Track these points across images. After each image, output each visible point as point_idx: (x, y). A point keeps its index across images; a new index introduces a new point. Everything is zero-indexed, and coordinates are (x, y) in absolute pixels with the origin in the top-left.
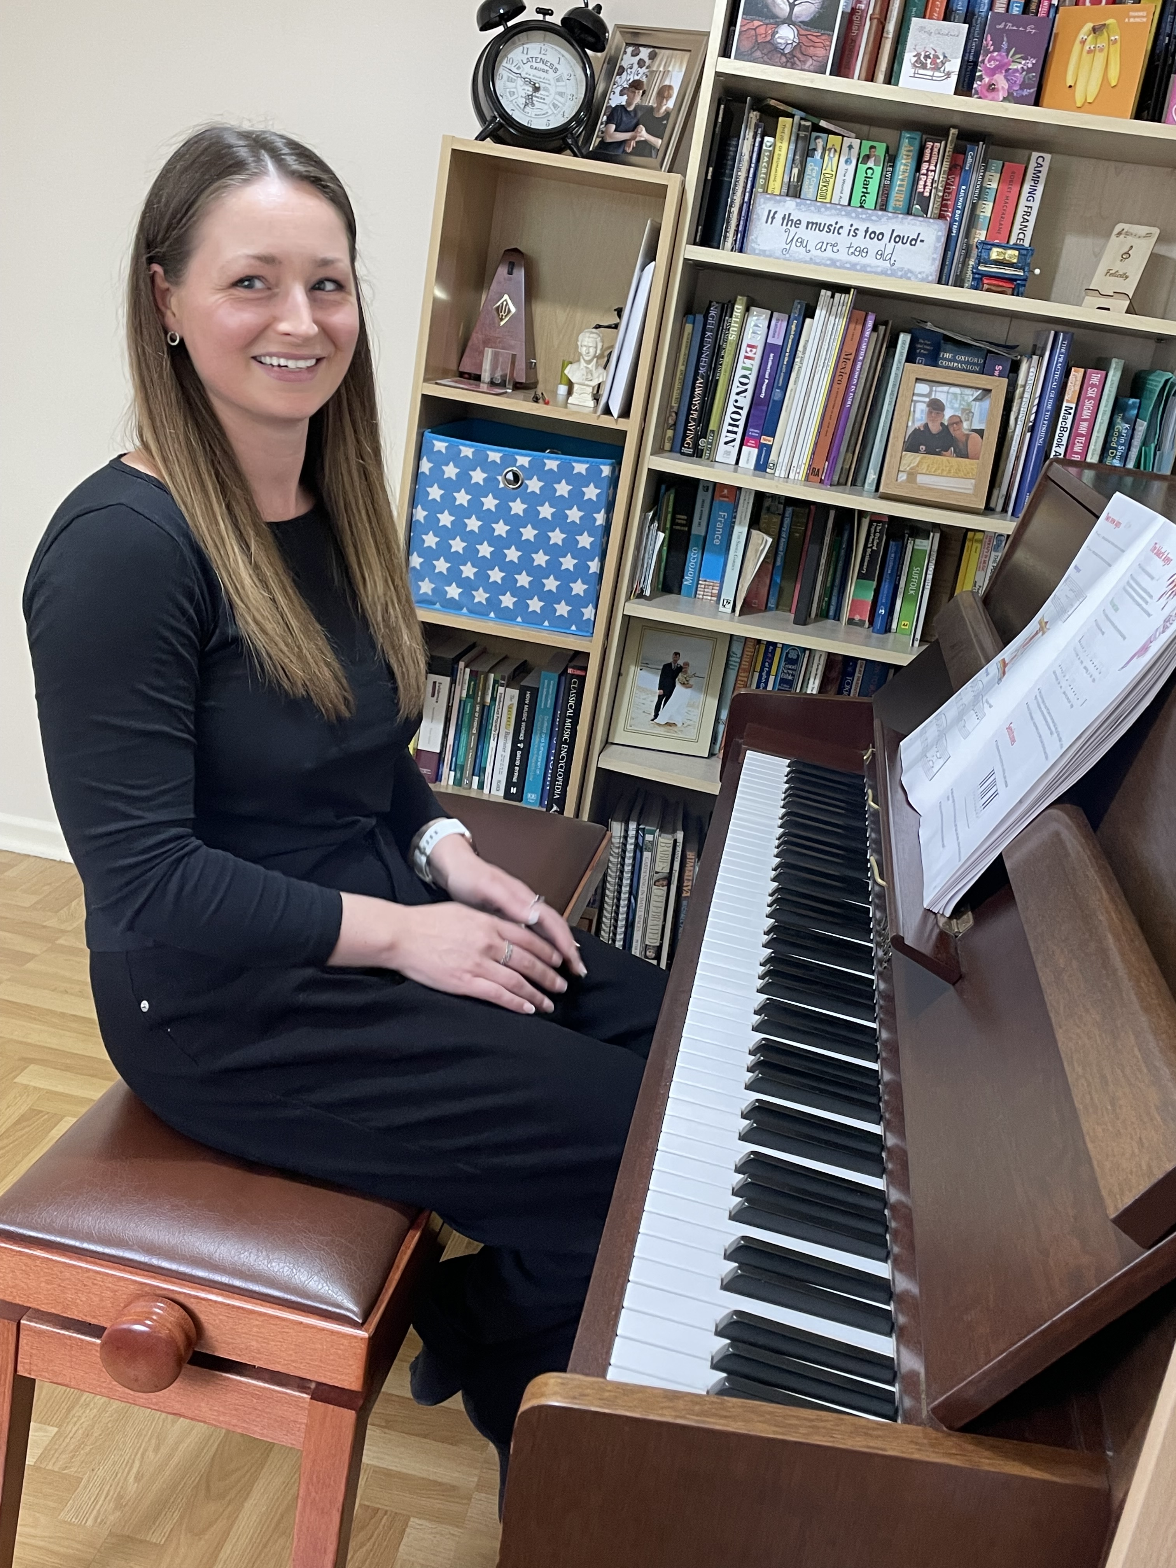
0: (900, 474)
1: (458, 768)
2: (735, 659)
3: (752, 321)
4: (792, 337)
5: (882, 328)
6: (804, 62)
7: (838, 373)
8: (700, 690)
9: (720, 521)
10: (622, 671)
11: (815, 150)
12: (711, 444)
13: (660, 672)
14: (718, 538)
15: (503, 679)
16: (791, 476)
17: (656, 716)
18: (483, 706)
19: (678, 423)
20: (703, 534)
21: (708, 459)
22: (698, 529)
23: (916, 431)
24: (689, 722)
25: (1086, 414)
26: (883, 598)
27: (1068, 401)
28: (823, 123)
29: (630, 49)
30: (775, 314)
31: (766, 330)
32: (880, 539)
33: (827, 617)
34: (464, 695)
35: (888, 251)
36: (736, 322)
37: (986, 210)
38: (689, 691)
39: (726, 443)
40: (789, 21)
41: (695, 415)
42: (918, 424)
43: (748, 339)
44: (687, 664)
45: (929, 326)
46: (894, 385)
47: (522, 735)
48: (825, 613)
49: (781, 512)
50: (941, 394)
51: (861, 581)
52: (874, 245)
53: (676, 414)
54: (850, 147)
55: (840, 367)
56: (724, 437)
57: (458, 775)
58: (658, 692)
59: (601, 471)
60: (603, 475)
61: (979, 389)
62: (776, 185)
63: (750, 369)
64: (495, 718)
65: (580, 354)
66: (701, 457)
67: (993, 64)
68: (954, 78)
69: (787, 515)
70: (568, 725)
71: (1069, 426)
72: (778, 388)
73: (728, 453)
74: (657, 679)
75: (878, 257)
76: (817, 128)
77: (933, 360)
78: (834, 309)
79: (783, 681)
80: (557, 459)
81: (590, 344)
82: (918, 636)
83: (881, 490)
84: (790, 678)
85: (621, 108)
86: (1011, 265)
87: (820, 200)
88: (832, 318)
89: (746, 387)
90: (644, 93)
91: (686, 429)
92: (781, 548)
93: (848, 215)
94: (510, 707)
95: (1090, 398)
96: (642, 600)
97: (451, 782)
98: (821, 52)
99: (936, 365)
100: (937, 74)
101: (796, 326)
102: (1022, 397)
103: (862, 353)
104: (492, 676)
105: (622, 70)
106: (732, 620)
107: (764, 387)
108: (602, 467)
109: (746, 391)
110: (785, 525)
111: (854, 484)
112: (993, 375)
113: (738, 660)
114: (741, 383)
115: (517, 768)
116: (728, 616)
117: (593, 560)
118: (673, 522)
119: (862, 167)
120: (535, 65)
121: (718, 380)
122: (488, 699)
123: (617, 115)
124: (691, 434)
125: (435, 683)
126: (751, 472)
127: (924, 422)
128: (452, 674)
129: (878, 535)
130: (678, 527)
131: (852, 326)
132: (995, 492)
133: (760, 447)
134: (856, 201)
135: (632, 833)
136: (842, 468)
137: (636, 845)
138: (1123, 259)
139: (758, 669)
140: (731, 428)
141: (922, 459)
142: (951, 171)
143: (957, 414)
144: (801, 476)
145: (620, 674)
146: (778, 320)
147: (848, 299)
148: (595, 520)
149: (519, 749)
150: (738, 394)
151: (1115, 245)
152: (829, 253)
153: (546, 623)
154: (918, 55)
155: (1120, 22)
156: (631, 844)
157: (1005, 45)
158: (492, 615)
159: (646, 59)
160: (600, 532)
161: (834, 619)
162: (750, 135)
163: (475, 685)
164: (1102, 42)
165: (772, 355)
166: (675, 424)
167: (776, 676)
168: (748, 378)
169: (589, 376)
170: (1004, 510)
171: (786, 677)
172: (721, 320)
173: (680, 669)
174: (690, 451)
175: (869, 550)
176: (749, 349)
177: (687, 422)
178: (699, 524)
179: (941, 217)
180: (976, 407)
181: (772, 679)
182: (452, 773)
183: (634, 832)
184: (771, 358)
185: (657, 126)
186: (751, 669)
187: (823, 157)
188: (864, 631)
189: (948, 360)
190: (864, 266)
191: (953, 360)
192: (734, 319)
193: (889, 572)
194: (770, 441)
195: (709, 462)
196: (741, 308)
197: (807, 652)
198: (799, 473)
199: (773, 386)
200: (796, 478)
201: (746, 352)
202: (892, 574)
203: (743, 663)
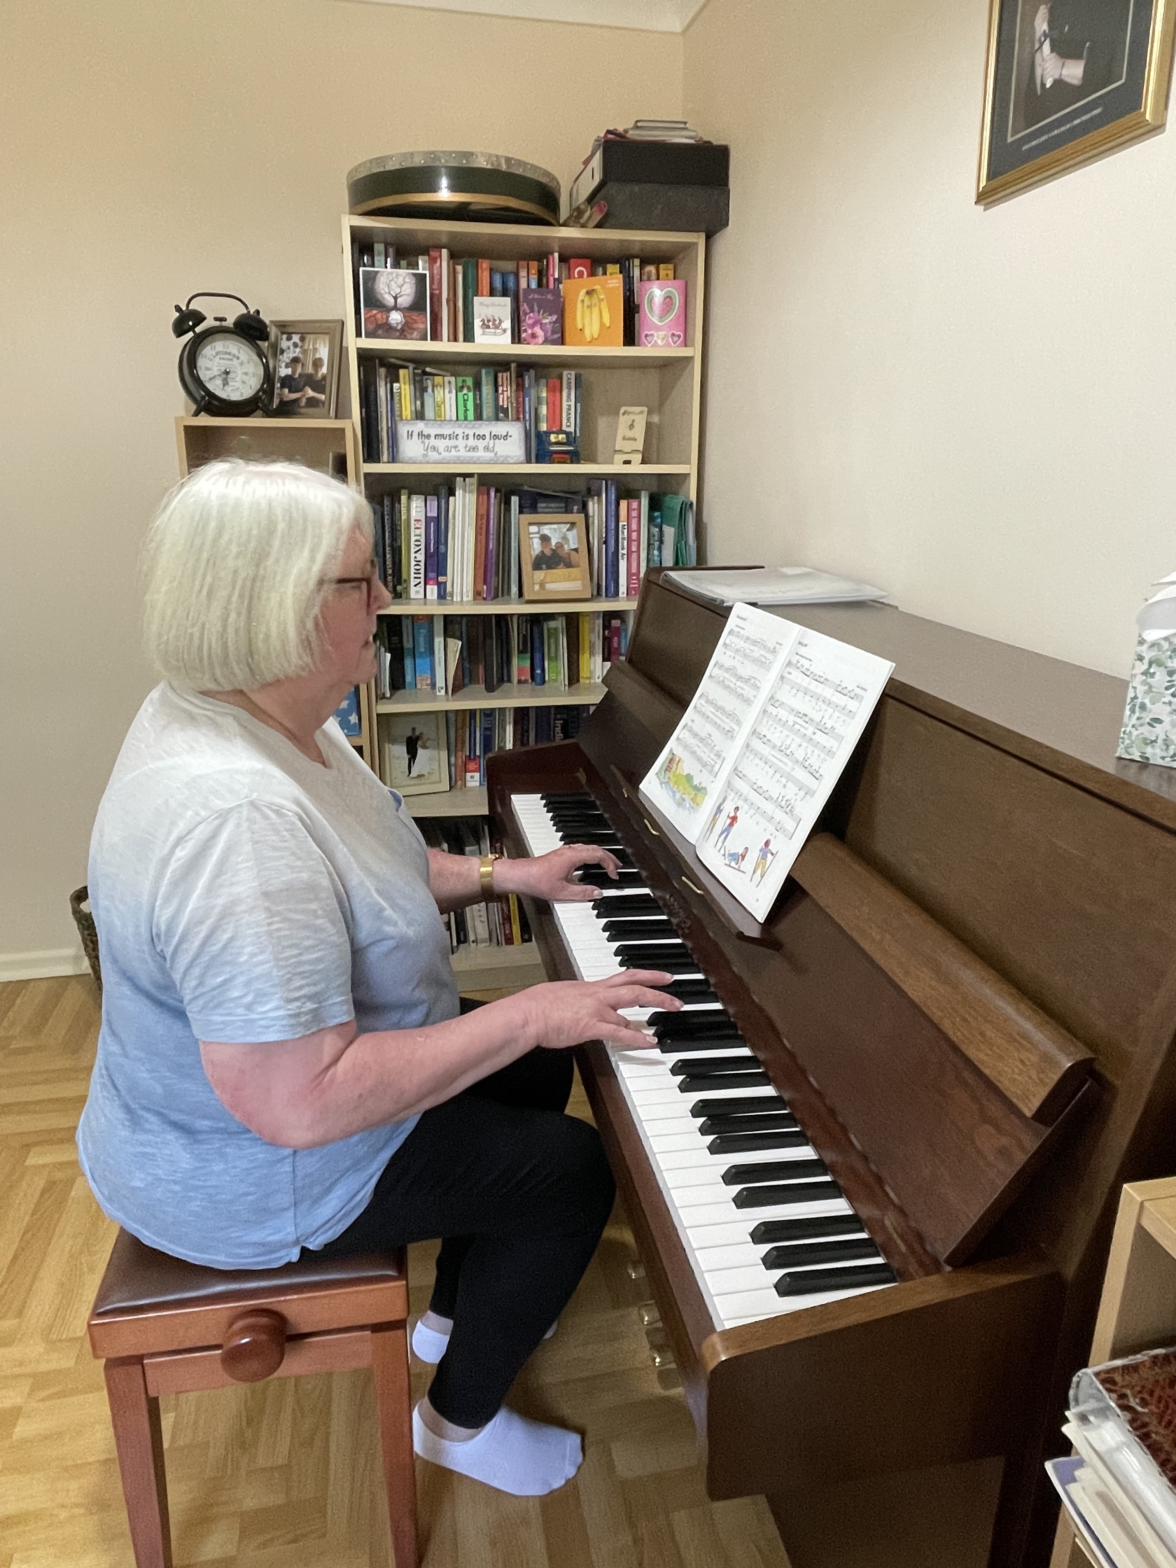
0: (534, 585)
2: (452, 726)
3: (414, 505)
4: (443, 510)
5: (498, 494)
6: (412, 334)
7: (478, 528)
8: (434, 749)
9: (423, 636)
11: (427, 387)
12: (406, 589)
14: (424, 647)
16: (465, 599)
17: (410, 772)
20: (412, 647)
21: (406, 599)
22: (407, 644)
23: (537, 557)
25: (634, 526)
26: (537, 663)
27: (622, 522)
28: (428, 370)
29: (285, 336)
30: (428, 497)
31: (425, 508)
32: (526, 627)
33: (504, 682)
35: (491, 446)
36: (404, 507)
37: (544, 410)
39: (415, 586)
40: (395, 308)
41: (390, 571)
43: (414, 516)
44: (421, 733)
45: (526, 488)
46: (515, 530)
48: (502, 679)
49: (460, 622)
50: (546, 530)
51: (519, 654)
52: (481, 444)
54: (450, 382)
56: (413, 582)
61: (568, 523)
62: (407, 412)
63: (420, 535)
66: (401, 598)
67: (531, 322)
68: (509, 332)
69: (463, 623)
71: (626, 536)
72: (442, 543)
73: (417, 592)
75: (486, 451)
76: (425, 373)
77: (534, 510)
78: (467, 489)
79: (486, 729)
82: (567, 683)
83: (524, 597)
84: (490, 726)
85: (287, 376)
87: (439, 419)
88: (467, 495)
89: (420, 547)
90: (303, 365)
92: (467, 646)
93: (460, 426)
95: (634, 517)
96: (386, 701)
98: (421, 326)
99: (537, 513)
100: (498, 331)
101: (444, 503)
102: (593, 523)
103: (491, 513)
105: (282, 352)
106: (448, 700)
107: (432, 545)
109: (420, 550)
110: (464, 630)
111: (504, 597)
112: (572, 513)
113: (454, 725)
114: (416, 545)
116: (444, 698)
118: (390, 643)
119: (460, 394)
120: (223, 356)
121: (400, 546)
123: (287, 382)
126: (436, 602)
127: (540, 549)
129: (524, 625)
130: (396, 648)
131: (480, 497)
133: (439, 584)
134: (461, 417)
136: (494, 587)
138: (630, 429)
139: (469, 725)
140: (416, 576)
142: (517, 390)
144: (471, 597)
146: (431, 501)
147: (474, 480)
150: (416, 552)
151: (623, 421)
152: (454, 454)
154: (483, 321)
155: (604, 288)
157: (536, 308)
159: (298, 341)
161: (509, 683)
162: (383, 383)
164: (595, 300)
165: (432, 524)
167: (480, 727)
168: (420, 541)
170: (600, 594)
171: (487, 726)
172: (393, 507)
175: (521, 636)
176: (416, 523)
178: (408, 640)
179: (518, 419)
181: (478, 729)
184: (432, 526)
185: (319, 386)
186: (464, 726)
187: (433, 391)
188: (529, 686)
189: (544, 508)
190: (478, 458)
191: (547, 508)
192: (402, 505)
193: (537, 645)
194: (444, 579)
195: (406, 601)
196: (405, 497)
197: (498, 710)
198: (468, 596)
199: (437, 543)
200: (468, 599)
201: (415, 525)
202: (539, 647)
203: (458, 724)
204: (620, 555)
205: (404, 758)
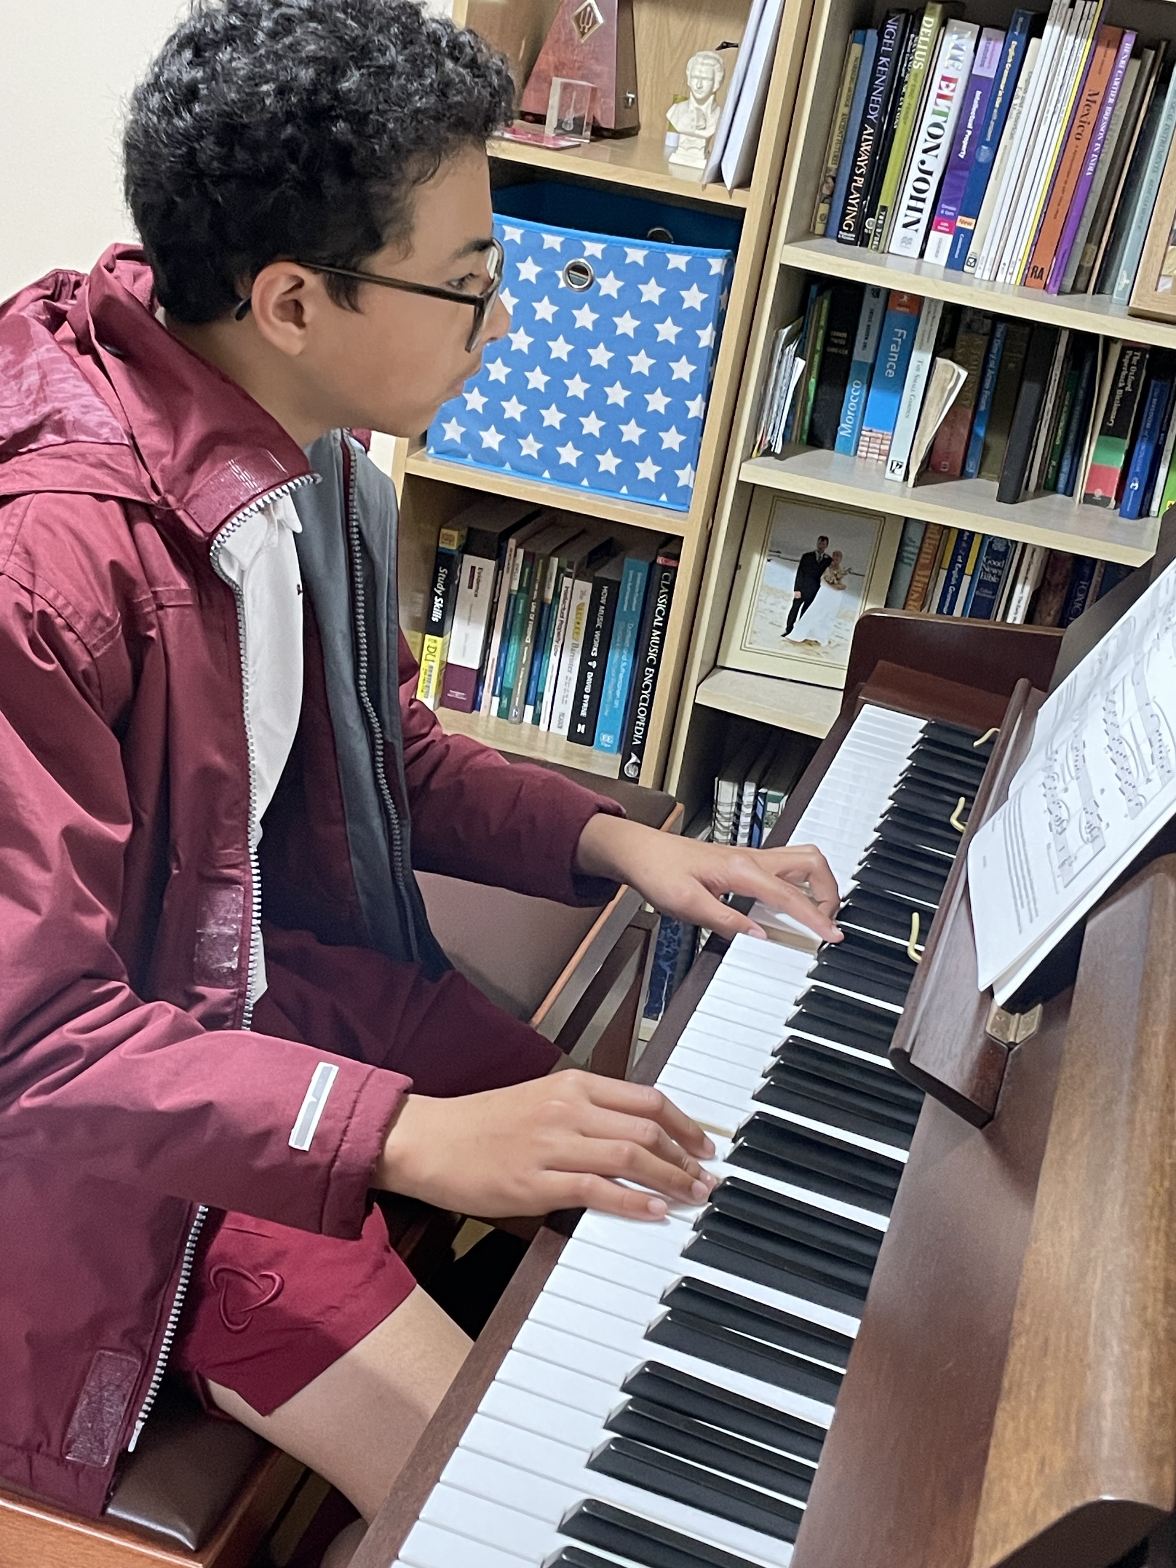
0: (1163, 280)
1: (503, 692)
2: (911, 550)
3: (950, 40)
4: (1008, 66)
5: (1147, 55)
7: (1077, 123)
9: (894, 342)
10: (740, 563)
12: (882, 227)
13: (798, 564)
14: (891, 367)
15: (570, 566)
16: (1000, 278)
17: (789, 629)
18: (542, 604)
19: (837, 193)
20: (870, 361)
21: (877, 249)
22: (862, 354)
26: (1139, 465)
30: (985, 29)
31: (972, 54)
32: (1137, 375)
33: (1054, 490)
34: (515, 587)
36: (924, 43)
38: (840, 593)
39: (906, 226)
43: (943, 67)
44: (837, 554)
47: (595, 649)
48: (1051, 483)
49: (988, 331)
51: (1103, 438)
53: (834, 179)
55: (1079, 113)
56: (903, 216)
57: (505, 702)
58: (795, 595)
59: (710, 267)
60: (712, 273)
63: (946, 115)
64: (558, 623)
65: (689, 89)
66: (867, 246)
69: (998, 334)
70: (655, 639)
72: (987, 144)
73: (907, 241)
74: (792, 575)
78: (1075, 24)
79: (983, 584)
80: (643, 247)
81: (704, 75)
83: (1135, 304)
84: (994, 579)
89: (938, 141)
91: (846, 203)
92: (987, 384)
94: (580, 608)
96: (771, 459)
97: (494, 712)
101: (1016, 50)
103: (1113, 94)
104: (555, 561)
106: (902, 493)
107: (965, 143)
108: (710, 261)
109: (937, 147)
110: (995, 350)
111: (1097, 290)
113: (917, 551)
114: (930, 135)
115: (586, 697)
116: (898, 487)
117: (694, 399)
118: (827, 342)
121: (894, 130)
122: (549, 595)
124: (853, 211)
125: (473, 568)
126: (941, 271)
128: (499, 555)
129: (1134, 369)
130: (834, 350)
131: (1100, 50)
133: (957, 232)
135: (748, 799)
136: (1080, 267)
137: (754, 816)
139: (946, 564)
140: (913, 203)
144: (1015, 278)
145: (737, 567)
146: (989, 39)
147: (1095, 9)
148: (699, 339)
149: (591, 669)
150: (925, 151)
153: (624, 490)
156: (747, 815)
158: (546, 474)
160: (703, 357)
161: (1065, 493)
163: (530, 573)
165: (978, 93)
166: (831, 195)
167: (972, 576)
168: (942, 128)
169: (702, 123)
171: (988, 577)
172: (903, 40)
173: (827, 562)
174: (851, 237)
175: (1120, 392)
176: (944, 84)
177: (849, 193)
178: (865, 346)
181: (966, 580)
182: (496, 700)
183: (752, 799)
184: (977, 98)
186: (935, 563)
188: (1109, 513)
192: (921, 38)
193: (1148, 425)
194: (970, 224)
195: (877, 255)
196: (932, 20)
197: (1019, 547)
198: (1012, 274)
199: (977, 141)
200: (1008, 281)
201: (940, 88)
202: (1152, 430)
203: (923, 555)
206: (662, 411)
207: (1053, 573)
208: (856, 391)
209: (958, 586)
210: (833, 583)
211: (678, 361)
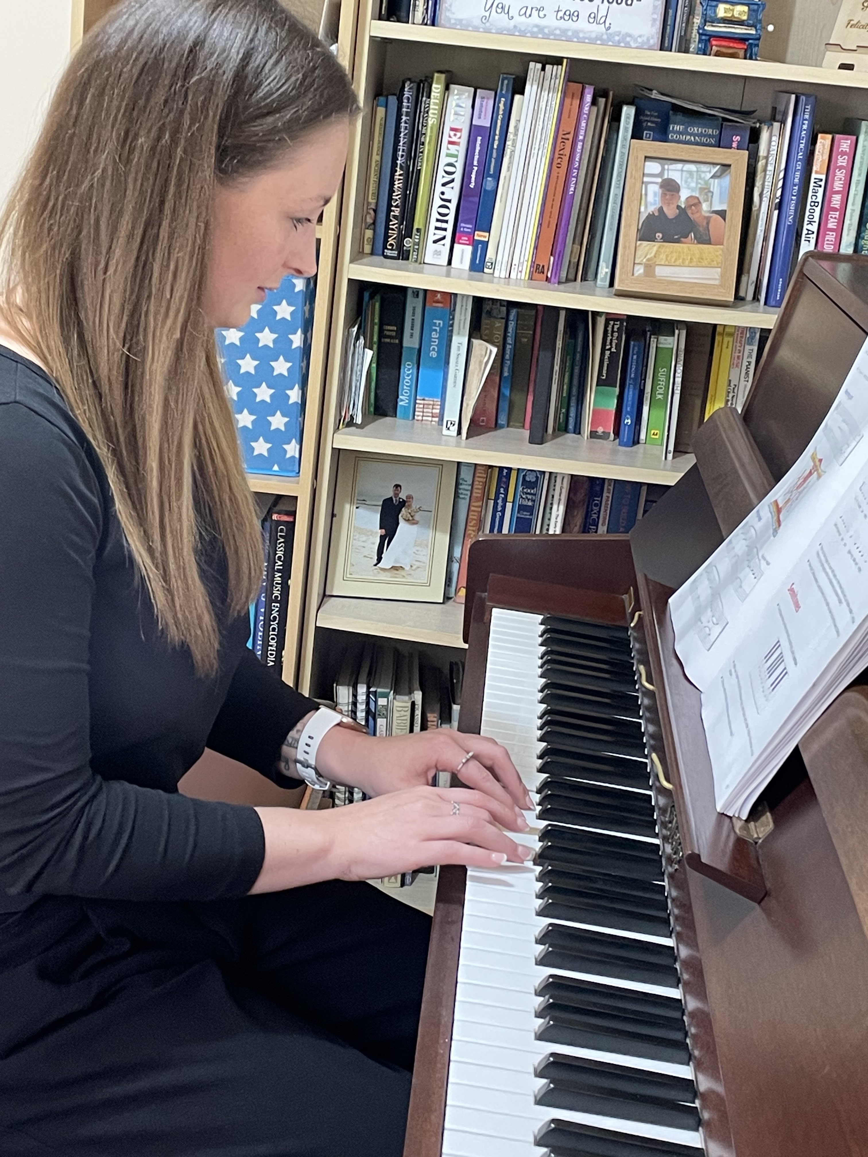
0: (637, 267)
2: (465, 487)
3: (453, 101)
4: (500, 117)
5: (602, 101)
7: (557, 156)
8: (427, 526)
9: (436, 330)
10: (335, 512)
12: (418, 244)
14: (434, 351)
16: (513, 275)
17: (379, 559)
19: (378, 221)
20: (417, 346)
21: (416, 261)
22: (410, 341)
23: (650, 217)
24: (417, 564)
25: (838, 185)
26: (629, 406)
27: (817, 172)
30: (478, 91)
31: (471, 110)
32: (619, 338)
33: (566, 430)
35: (602, 12)
36: (435, 104)
38: (415, 528)
39: (435, 242)
41: (397, 212)
42: (652, 209)
43: (450, 121)
44: (409, 497)
45: (655, 95)
46: (621, 165)
48: (563, 425)
49: (504, 315)
51: (600, 388)
52: (585, 7)
53: (375, 211)
55: (558, 149)
56: (433, 235)
58: (380, 532)
59: (294, 285)
60: (297, 290)
61: (717, 164)
63: (456, 156)
66: (408, 259)
69: (511, 317)
70: (278, 580)
71: (820, 199)
72: (490, 176)
73: (437, 253)
75: (591, 20)
77: (662, 135)
78: (546, 83)
79: (522, 508)
82: (671, 447)
83: (617, 286)
84: (530, 503)
86: (741, 23)
88: (545, 94)
89: (452, 177)
91: (387, 228)
92: (507, 357)
95: (841, 168)
96: (353, 429)
99: (666, 140)
101: (505, 105)
102: (765, 170)
106: (458, 445)
107: (473, 176)
109: (452, 181)
110: (510, 330)
111: (584, 279)
112: (731, 148)
113: (470, 488)
114: (446, 172)
116: (453, 441)
117: (292, 388)
118: (381, 335)
121: (419, 172)
124: (394, 234)
126: (466, 274)
127: (658, 206)
129: (616, 335)
130: (388, 340)
131: (568, 101)
132: (744, 279)
133: (475, 244)
135: (362, 697)
136: (570, 262)
137: (368, 712)
138: (864, 7)
139: (492, 496)
140: (439, 225)
141: (659, 247)
143: (694, 194)
144: (525, 275)
145: (333, 515)
146: (483, 98)
147: (561, 71)
148: (291, 342)
150: (444, 185)
152: (535, 19)
156: (362, 711)
160: (298, 355)
161: (574, 433)
165: (479, 138)
166: (374, 223)
167: (513, 502)
168: (455, 166)
170: (756, 298)
171: (525, 501)
172: (417, 102)
173: (403, 504)
174: (395, 253)
175: (608, 353)
176: (452, 133)
177: (388, 220)
178: (412, 335)
180: (715, 185)
181: (509, 506)
183: (364, 697)
184: (479, 142)
186: (485, 497)
188: (610, 444)
189: (679, 133)
190: (576, 32)
191: (685, 133)
192: (432, 101)
193: (633, 376)
194: (485, 237)
195: (417, 265)
196: (439, 86)
197: (547, 476)
198: (521, 272)
199: (483, 173)
200: (519, 277)
201: (450, 137)
202: (635, 379)
203: (475, 491)
204: (805, 232)
205: (372, 533)
206: (268, 400)
207: (575, 494)
208: (409, 370)
209: (503, 511)
210: (409, 520)
211: (276, 360)
